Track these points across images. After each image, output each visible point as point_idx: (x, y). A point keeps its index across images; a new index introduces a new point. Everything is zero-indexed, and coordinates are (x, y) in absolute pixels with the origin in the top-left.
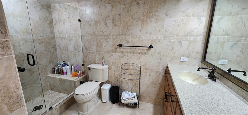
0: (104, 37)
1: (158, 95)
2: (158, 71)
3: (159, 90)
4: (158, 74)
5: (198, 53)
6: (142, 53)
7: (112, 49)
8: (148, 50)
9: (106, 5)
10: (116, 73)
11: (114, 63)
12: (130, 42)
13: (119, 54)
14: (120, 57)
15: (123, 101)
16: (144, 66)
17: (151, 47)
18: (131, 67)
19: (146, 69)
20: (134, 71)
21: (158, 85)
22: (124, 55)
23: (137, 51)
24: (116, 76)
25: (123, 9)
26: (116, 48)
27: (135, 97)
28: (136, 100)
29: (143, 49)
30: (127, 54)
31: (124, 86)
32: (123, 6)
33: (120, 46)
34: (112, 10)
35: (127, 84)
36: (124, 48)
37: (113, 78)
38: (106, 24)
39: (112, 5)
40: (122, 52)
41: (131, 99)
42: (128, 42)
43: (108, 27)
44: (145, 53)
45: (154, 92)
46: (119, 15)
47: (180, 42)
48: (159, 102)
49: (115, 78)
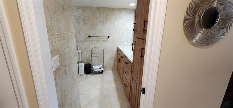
0: (77, 31)
1: (114, 64)
2: (113, 50)
3: (115, 61)
4: (113, 52)
5: (131, 39)
6: (104, 41)
7: (83, 39)
8: (107, 38)
9: (78, 10)
10: (87, 55)
11: (86, 48)
12: (96, 34)
13: (89, 42)
14: (89, 44)
15: (95, 71)
16: (105, 48)
17: (108, 37)
18: (97, 50)
19: (107, 50)
20: (99, 52)
21: (114, 58)
22: (92, 43)
23: (100, 40)
24: (87, 57)
25: (91, 14)
26: (87, 38)
27: (101, 67)
28: (102, 69)
29: (104, 38)
30: (94, 42)
31: (93, 63)
32: (90, 12)
33: (90, 37)
34: (83, 13)
35: (96, 61)
36: (92, 38)
37: (85, 59)
38: (78, 22)
39: (83, 10)
40: (91, 41)
41: (100, 68)
42: (95, 34)
43: (80, 25)
44: (106, 41)
45: (112, 63)
46: (88, 17)
47: (123, 34)
48: (115, 68)
49: (86, 59)
